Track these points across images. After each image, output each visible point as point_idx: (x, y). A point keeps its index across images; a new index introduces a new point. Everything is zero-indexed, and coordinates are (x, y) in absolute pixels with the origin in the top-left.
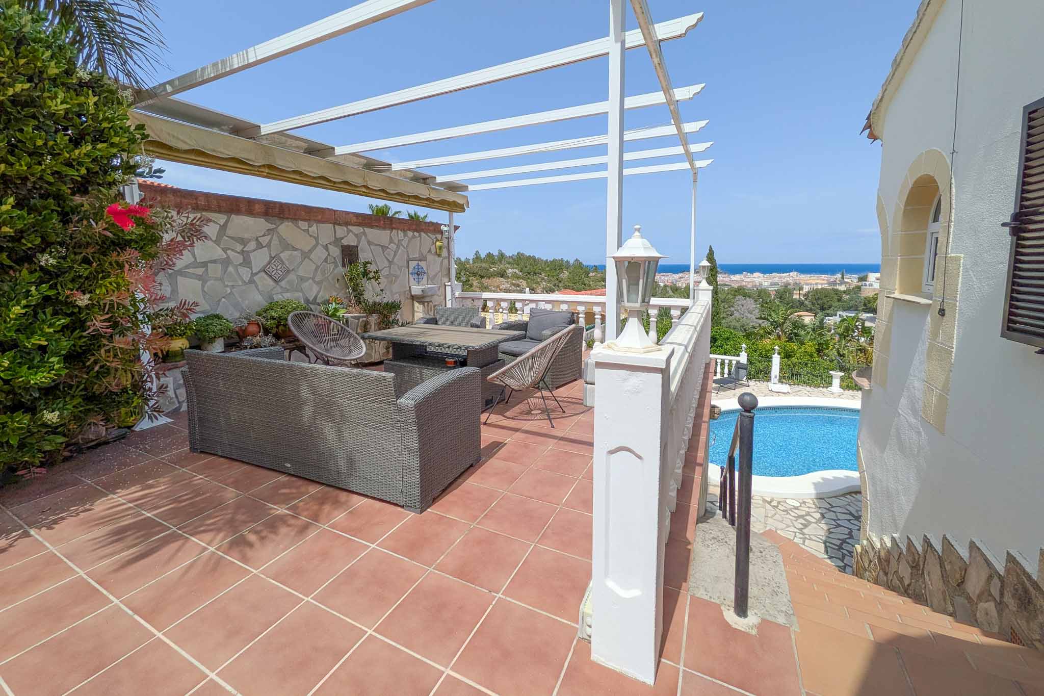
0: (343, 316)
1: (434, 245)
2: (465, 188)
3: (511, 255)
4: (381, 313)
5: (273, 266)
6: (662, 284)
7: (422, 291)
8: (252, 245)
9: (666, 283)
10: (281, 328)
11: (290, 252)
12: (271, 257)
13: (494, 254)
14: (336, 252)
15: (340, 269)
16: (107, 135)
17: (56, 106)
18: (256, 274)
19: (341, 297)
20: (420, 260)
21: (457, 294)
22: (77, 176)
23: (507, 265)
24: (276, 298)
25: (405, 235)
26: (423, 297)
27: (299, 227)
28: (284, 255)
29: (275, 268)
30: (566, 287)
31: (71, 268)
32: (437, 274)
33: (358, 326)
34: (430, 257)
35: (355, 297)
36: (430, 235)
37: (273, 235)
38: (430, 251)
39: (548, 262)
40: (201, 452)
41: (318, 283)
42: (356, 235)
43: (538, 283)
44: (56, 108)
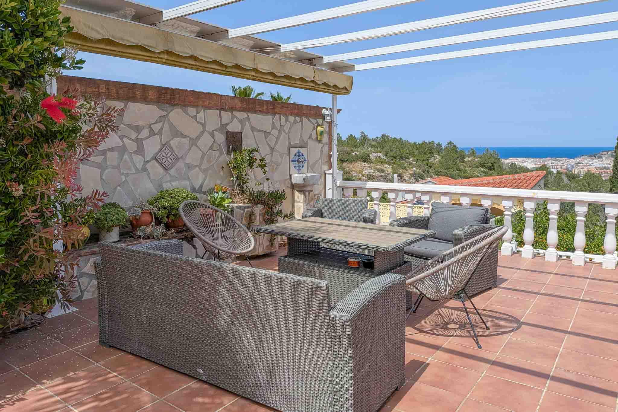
0: (228, 206)
1: (315, 131)
2: (351, 68)
3: (374, 137)
4: (265, 203)
5: (163, 153)
6: (554, 171)
7: (304, 179)
8: (145, 133)
9: (559, 169)
10: (171, 217)
11: (179, 139)
12: (162, 144)
13: (356, 137)
14: (221, 138)
15: (225, 157)
16: (42, 29)
17: (6, 4)
18: (148, 162)
19: (225, 185)
20: (301, 147)
21: (338, 184)
22: (17, 71)
23: (370, 149)
24: (166, 186)
25: (287, 120)
26: (304, 186)
27: (188, 114)
28: (174, 143)
29: (165, 155)
30: (438, 174)
31: (9, 159)
32: (317, 161)
33: (242, 216)
34: (311, 143)
35: (238, 186)
36: (311, 119)
37: (164, 122)
38: (310, 137)
39: (416, 145)
40: (110, 346)
41: (205, 171)
42: (240, 121)
43: (405, 168)
44: (5, 6)
